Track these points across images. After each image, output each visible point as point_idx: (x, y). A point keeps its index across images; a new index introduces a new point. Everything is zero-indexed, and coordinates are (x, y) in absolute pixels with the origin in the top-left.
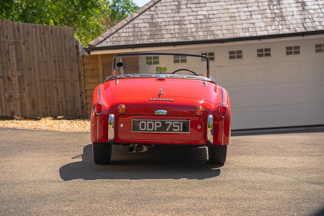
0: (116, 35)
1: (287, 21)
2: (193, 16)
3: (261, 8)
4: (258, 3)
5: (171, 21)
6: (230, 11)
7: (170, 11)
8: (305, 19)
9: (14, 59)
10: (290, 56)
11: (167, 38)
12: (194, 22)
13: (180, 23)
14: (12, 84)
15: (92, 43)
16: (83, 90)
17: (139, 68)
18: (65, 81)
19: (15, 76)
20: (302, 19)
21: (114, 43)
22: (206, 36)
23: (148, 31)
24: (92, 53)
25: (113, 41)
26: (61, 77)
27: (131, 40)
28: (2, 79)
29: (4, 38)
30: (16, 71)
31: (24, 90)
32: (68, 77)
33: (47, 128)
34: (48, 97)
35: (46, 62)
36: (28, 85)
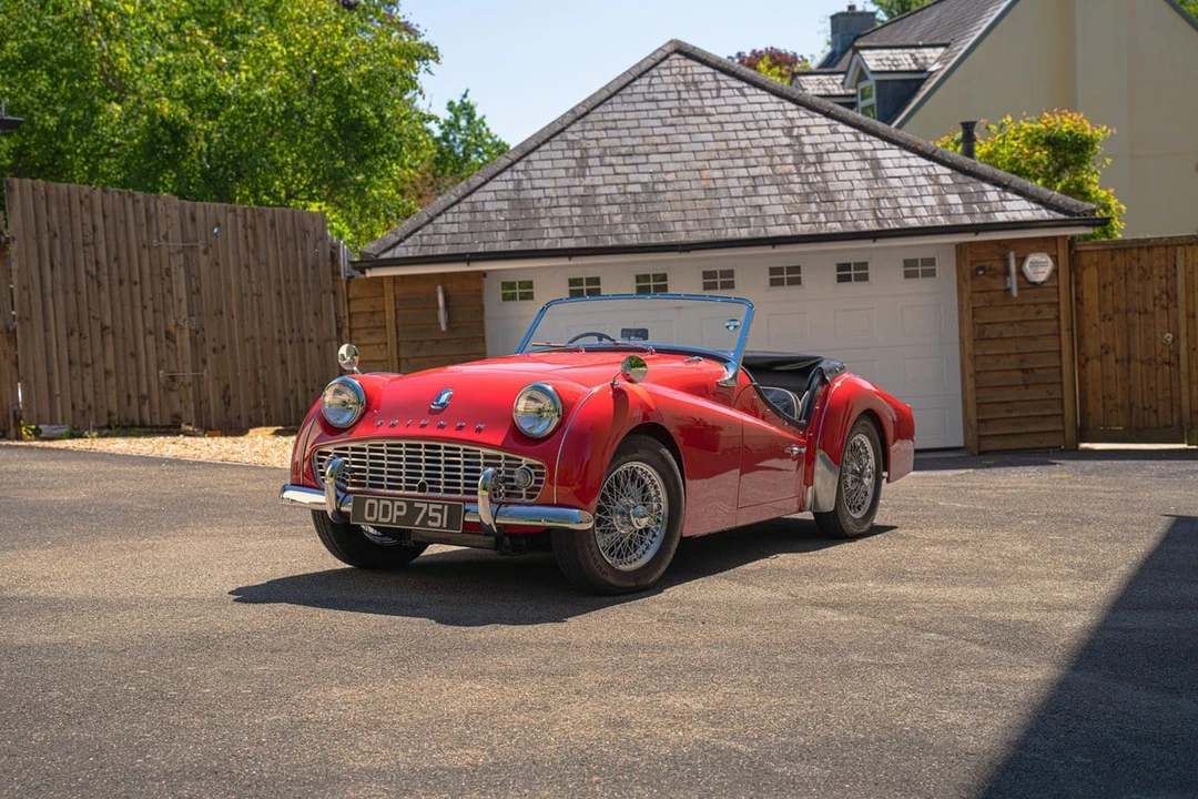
0: (429, 229)
1: (837, 203)
2: (617, 184)
3: (780, 169)
4: (772, 157)
5: (565, 197)
6: (705, 174)
7: (563, 173)
8: (878, 199)
9: (181, 290)
10: (845, 286)
11: (552, 238)
12: (618, 201)
13: (587, 200)
14: (176, 349)
15: (369, 247)
17: (482, 308)
18: (303, 340)
19: (182, 329)
20: (871, 199)
21: (424, 248)
22: (646, 236)
23: (505, 220)
24: (369, 274)
25: (422, 245)
26: (293, 330)
27: (465, 241)
28: (153, 337)
29: (159, 241)
30: (185, 316)
31: (205, 362)
32: (311, 330)
33: (255, 458)
34: (261, 381)
35: (259, 296)
36: (214, 351)
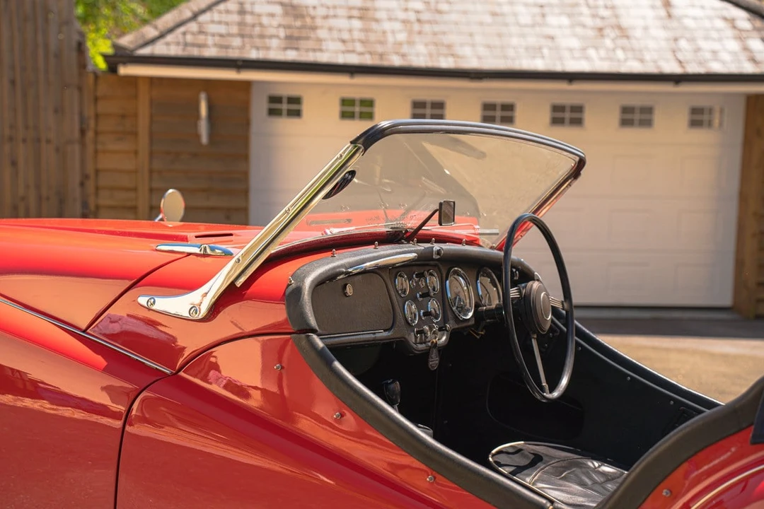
0: (193, 26)
1: (633, 40)
5: (341, 7)
8: (676, 39)
10: (628, 131)
11: (331, 53)
12: (400, 17)
13: (365, 14)
15: (126, 41)
16: (90, 170)
17: (247, 123)
18: (39, 140)
20: (669, 38)
21: (189, 48)
22: (435, 59)
23: (280, 26)
25: (186, 44)
26: (28, 128)
27: (235, 45)
32: (50, 129)
